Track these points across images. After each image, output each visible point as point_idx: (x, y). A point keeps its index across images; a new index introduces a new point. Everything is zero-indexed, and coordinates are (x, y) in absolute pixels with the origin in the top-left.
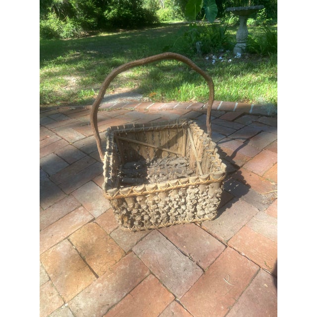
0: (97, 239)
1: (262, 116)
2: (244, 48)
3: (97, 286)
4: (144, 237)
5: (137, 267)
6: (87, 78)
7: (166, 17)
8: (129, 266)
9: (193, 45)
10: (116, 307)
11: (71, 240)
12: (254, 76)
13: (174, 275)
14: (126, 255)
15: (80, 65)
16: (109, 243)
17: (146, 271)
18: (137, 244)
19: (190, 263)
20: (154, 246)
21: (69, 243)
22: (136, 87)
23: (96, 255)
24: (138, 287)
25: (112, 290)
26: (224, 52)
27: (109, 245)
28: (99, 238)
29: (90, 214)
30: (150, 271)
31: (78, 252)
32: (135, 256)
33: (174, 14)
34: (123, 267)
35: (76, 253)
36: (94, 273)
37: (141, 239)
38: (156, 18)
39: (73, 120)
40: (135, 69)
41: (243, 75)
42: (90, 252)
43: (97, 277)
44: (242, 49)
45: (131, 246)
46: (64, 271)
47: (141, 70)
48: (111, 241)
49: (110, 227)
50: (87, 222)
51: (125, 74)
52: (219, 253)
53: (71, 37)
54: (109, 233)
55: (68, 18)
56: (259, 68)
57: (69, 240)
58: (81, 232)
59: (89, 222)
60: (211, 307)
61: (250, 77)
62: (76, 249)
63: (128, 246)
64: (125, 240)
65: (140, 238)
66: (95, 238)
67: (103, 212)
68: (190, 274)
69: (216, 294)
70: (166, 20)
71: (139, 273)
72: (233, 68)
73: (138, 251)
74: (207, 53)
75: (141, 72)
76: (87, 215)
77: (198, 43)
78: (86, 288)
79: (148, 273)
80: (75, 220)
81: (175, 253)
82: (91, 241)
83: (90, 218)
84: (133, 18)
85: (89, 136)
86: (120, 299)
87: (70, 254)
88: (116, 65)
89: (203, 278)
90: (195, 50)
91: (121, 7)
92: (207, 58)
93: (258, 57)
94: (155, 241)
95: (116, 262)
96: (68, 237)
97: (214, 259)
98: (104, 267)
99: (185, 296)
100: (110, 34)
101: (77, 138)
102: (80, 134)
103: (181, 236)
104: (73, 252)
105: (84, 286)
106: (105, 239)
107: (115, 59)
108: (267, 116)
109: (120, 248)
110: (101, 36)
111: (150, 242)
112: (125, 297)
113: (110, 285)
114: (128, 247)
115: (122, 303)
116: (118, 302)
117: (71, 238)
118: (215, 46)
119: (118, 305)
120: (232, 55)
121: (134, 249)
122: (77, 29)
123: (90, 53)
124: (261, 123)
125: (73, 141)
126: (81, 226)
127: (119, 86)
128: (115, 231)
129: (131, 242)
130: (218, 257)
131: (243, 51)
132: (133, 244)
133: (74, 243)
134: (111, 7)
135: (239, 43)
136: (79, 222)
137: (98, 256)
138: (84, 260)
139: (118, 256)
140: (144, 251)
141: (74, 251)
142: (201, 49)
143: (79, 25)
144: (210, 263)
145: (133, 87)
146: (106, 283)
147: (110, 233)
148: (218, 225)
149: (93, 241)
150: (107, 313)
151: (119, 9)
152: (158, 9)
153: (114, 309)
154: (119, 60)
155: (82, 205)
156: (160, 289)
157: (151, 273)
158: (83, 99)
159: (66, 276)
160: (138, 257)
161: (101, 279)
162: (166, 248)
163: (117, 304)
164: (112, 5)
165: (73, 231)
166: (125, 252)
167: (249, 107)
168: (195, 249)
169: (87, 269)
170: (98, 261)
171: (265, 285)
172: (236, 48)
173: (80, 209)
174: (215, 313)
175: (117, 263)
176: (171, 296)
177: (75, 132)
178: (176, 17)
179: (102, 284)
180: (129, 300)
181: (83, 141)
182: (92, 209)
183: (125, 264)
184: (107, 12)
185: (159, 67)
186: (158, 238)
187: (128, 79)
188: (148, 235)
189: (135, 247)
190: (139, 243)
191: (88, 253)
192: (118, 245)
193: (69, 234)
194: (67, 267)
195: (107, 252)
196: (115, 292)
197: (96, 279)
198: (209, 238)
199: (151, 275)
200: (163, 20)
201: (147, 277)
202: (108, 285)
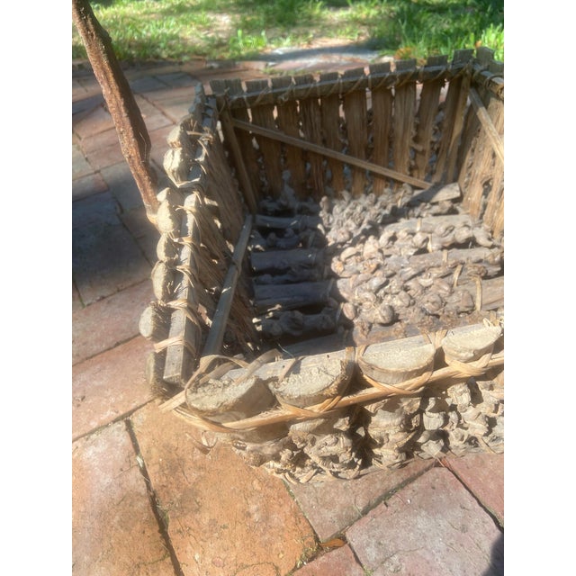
4: (394, 491)
11: (136, 430)
14: (320, 548)
18: (365, 513)
20: (440, 544)
21: (126, 440)
22: (362, 38)
23: (205, 518)
35: (143, 489)
37: (384, 498)
40: (362, 4)
42: (190, 501)
45: (340, 519)
46: (86, 558)
51: (339, 15)
57: (129, 425)
62: (144, 472)
63: (329, 515)
73: (372, 553)
75: (374, 12)
87: (120, 486)
94: (443, 523)
96: (130, 413)
104: (133, 483)
109: (297, 514)
111: (422, 522)
117: (137, 420)
121: (355, 536)
127: (323, 35)
129: (342, 500)
132: (351, 508)
133: (142, 444)
137: (213, 522)
140: (395, 558)
141: (134, 480)
145: (356, 38)
166: (317, 539)
170: (212, 548)
186: (458, 513)
187: (348, 23)
188: (415, 485)
189: (356, 526)
190: (377, 511)
191: (181, 501)
192: (293, 496)
193: (133, 406)
194: (101, 540)
195: (249, 515)
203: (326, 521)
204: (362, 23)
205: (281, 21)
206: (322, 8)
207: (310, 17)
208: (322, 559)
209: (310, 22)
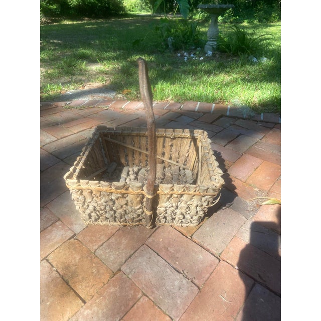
0: (80, 259)
1: (239, 118)
2: (215, 46)
3: (85, 313)
4: (132, 254)
5: (127, 289)
6: (52, 71)
7: (133, 8)
8: (119, 288)
9: (165, 41)
11: (50, 261)
12: (226, 76)
13: (169, 295)
14: (115, 275)
16: (93, 263)
17: (139, 292)
18: (125, 262)
19: (185, 281)
20: (144, 263)
21: (48, 264)
22: (108, 83)
23: (80, 278)
24: (131, 311)
25: (103, 317)
26: (195, 49)
27: (94, 265)
28: (82, 257)
29: (70, 229)
30: (142, 291)
31: (60, 274)
32: (124, 276)
33: (141, 6)
34: (112, 290)
35: (58, 276)
36: (81, 298)
37: (130, 257)
38: (123, 9)
40: (105, 62)
41: (215, 75)
42: (74, 274)
43: (84, 302)
44: (213, 48)
45: (119, 265)
46: (46, 298)
47: (111, 64)
48: (96, 260)
49: (94, 244)
50: (67, 238)
51: (95, 68)
52: (213, 268)
54: (93, 251)
56: (230, 68)
57: (47, 261)
58: (61, 251)
59: (70, 239)
61: (223, 77)
62: (57, 271)
63: (115, 265)
64: (112, 258)
65: (128, 255)
66: (78, 258)
67: (84, 226)
68: (186, 293)
69: (214, 313)
70: (133, 11)
71: (130, 295)
72: (206, 67)
73: (128, 271)
74: (178, 50)
75: (111, 66)
77: (169, 39)
78: (72, 316)
79: (140, 295)
80: (53, 237)
81: (168, 270)
82: (73, 261)
83: (70, 234)
84: (99, 6)
85: (61, 138)
87: (50, 277)
88: (84, 57)
89: (199, 297)
90: (167, 46)
92: (179, 55)
93: (228, 56)
94: (145, 258)
95: (104, 285)
96: (47, 257)
97: (208, 275)
98: (92, 290)
99: (182, 318)
100: (75, 23)
101: (48, 141)
102: (50, 136)
103: (173, 252)
104: (54, 275)
105: (71, 315)
106: (89, 258)
107: (82, 51)
108: (243, 119)
109: (107, 268)
110: (64, 24)
111: (140, 260)
113: (100, 311)
117: (50, 258)
118: (187, 43)
120: (204, 53)
121: (123, 269)
123: (54, 43)
124: (239, 126)
125: (43, 144)
126: (61, 244)
127: (89, 81)
128: (100, 248)
129: (119, 261)
130: (213, 272)
131: (213, 50)
132: (122, 262)
133: (54, 264)
135: (210, 41)
136: (57, 239)
137: (83, 278)
138: (68, 284)
139: (106, 278)
140: (134, 270)
142: (173, 45)
144: (205, 279)
145: (104, 82)
146: (95, 309)
147: (95, 251)
148: (209, 237)
149: (75, 261)
154: (88, 52)
155: (59, 219)
156: (155, 312)
157: (144, 294)
158: (49, 95)
159: (48, 303)
160: (128, 277)
161: (89, 305)
162: (157, 265)
165: (51, 250)
166: (113, 273)
167: (225, 109)
168: (188, 264)
169: (72, 293)
170: (84, 284)
171: (261, 299)
172: (207, 46)
173: (57, 223)
175: (106, 286)
176: (168, 318)
177: (45, 133)
178: (144, 9)
179: (91, 310)
181: (55, 143)
182: (71, 224)
183: (115, 286)
185: (131, 62)
186: (149, 255)
187: (100, 73)
188: (138, 251)
189: (123, 266)
190: (128, 261)
191: (72, 275)
192: (105, 264)
193: (47, 254)
194: (49, 292)
195: (93, 273)
196: (107, 318)
197: (83, 304)
198: (201, 252)
199: (144, 296)
200: (130, 10)
201: (139, 299)
202: (98, 312)
203: (114, 267)
204: (105, 73)
206: (86, 65)
207: (81, 70)
208: (115, 277)
209: (81, 73)
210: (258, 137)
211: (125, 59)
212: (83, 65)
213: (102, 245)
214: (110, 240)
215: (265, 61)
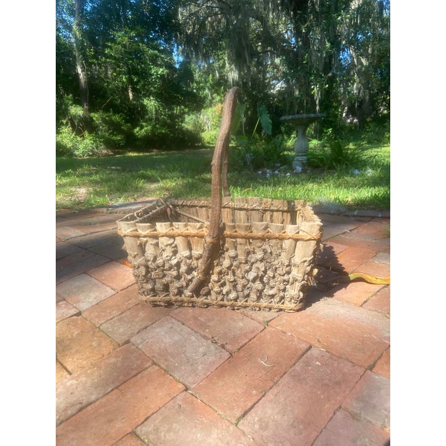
0: (79, 334)
2: (305, 162)
3: (69, 384)
4: (149, 325)
5: (133, 359)
6: (102, 189)
7: (213, 140)
8: (122, 359)
9: (243, 158)
10: (92, 405)
12: (316, 186)
13: (188, 362)
15: (96, 177)
16: (96, 336)
17: (148, 361)
18: (138, 333)
19: (213, 347)
20: (163, 333)
23: (73, 351)
24: (131, 381)
25: (91, 387)
27: (95, 338)
28: (82, 332)
29: (75, 307)
30: (153, 361)
32: (133, 347)
34: (113, 360)
36: (67, 370)
37: (145, 328)
38: (199, 140)
39: (73, 221)
40: (168, 180)
41: (303, 185)
43: (70, 374)
44: (303, 163)
45: (128, 337)
47: (174, 182)
48: (100, 334)
49: (102, 318)
50: (69, 316)
51: (154, 186)
52: (255, 333)
53: (89, 155)
54: (98, 326)
55: (86, 134)
56: (324, 180)
59: (71, 317)
60: (238, 393)
61: (312, 186)
64: (121, 330)
65: (144, 326)
66: (76, 333)
67: (94, 304)
68: (212, 359)
69: (247, 378)
71: (135, 365)
73: (139, 341)
74: (260, 168)
75: (173, 184)
76: (70, 309)
77: (248, 155)
79: (149, 364)
81: (193, 338)
82: (69, 336)
83: (73, 311)
84: (172, 137)
85: (91, 233)
86: (100, 396)
89: (229, 362)
90: (245, 163)
91: (156, 124)
92: (260, 172)
94: (165, 328)
95: (103, 356)
97: (247, 340)
98: (85, 362)
100: (141, 154)
101: (74, 235)
102: (79, 231)
103: (203, 320)
107: (142, 172)
108: (330, 214)
109: (112, 341)
110: (129, 156)
111: (157, 330)
112: (109, 392)
113: (89, 381)
114: (125, 338)
115: (104, 400)
116: (97, 400)
118: (269, 160)
119: (98, 403)
120: (291, 169)
121: (132, 340)
122: (97, 147)
123: (111, 169)
125: (66, 238)
126: (59, 321)
127: (144, 195)
128: (109, 322)
129: (130, 332)
130: (253, 338)
131: (303, 165)
132: (132, 333)
134: (144, 124)
135: (299, 156)
137: (77, 351)
139: (107, 350)
140: (147, 340)
142: (253, 162)
143: (100, 142)
144: (241, 344)
146: (84, 379)
147: (101, 325)
149: (72, 336)
150: (77, 413)
151: (154, 127)
152: (203, 131)
153: (89, 408)
154: (149, 173)
155: (64, 300)
156: (165, 380)
157: (154, 363)
160: (137, 348)
161: (75, 376)
162: (180, 334)
163: (94, 402)
164: (146, 122)
166: (119, 344)
168: (222, 332)
170: (77, 356)
171: (318, 363)
172: (295, 163)
174: (243, 400)
175: (105, 357)
176: (181, 386)
177: (72, 229)
179: (78, 380)
180: (115, 396)
181: (82, 237)
182: (79, 302)
183: (116, 357)
184: (138, 129)
185: (198, 179)
186: (171, 325)
187: (157, 190)
188: (157, 323)
189: (134, 337)
190: (142, 331)
192: (110, 337)
195: (92, 346)
196: (95, 388)
197: (68, 376)
198: (242, 320)
199: (154, 366)
200: (209, 143)
201: (147, 368)
202: (86, 381)
203: (121, 339)
204: (167, 190)
205: (118, 190)
206: (144, 183)
207: (137, 188)
208: (120, 348)
209: (137, 189)
210: (347, 229)
211: (193, 177)
212: (141, 183)
213: (111, 319)
214: (124, 314)
215: (370, 172)
